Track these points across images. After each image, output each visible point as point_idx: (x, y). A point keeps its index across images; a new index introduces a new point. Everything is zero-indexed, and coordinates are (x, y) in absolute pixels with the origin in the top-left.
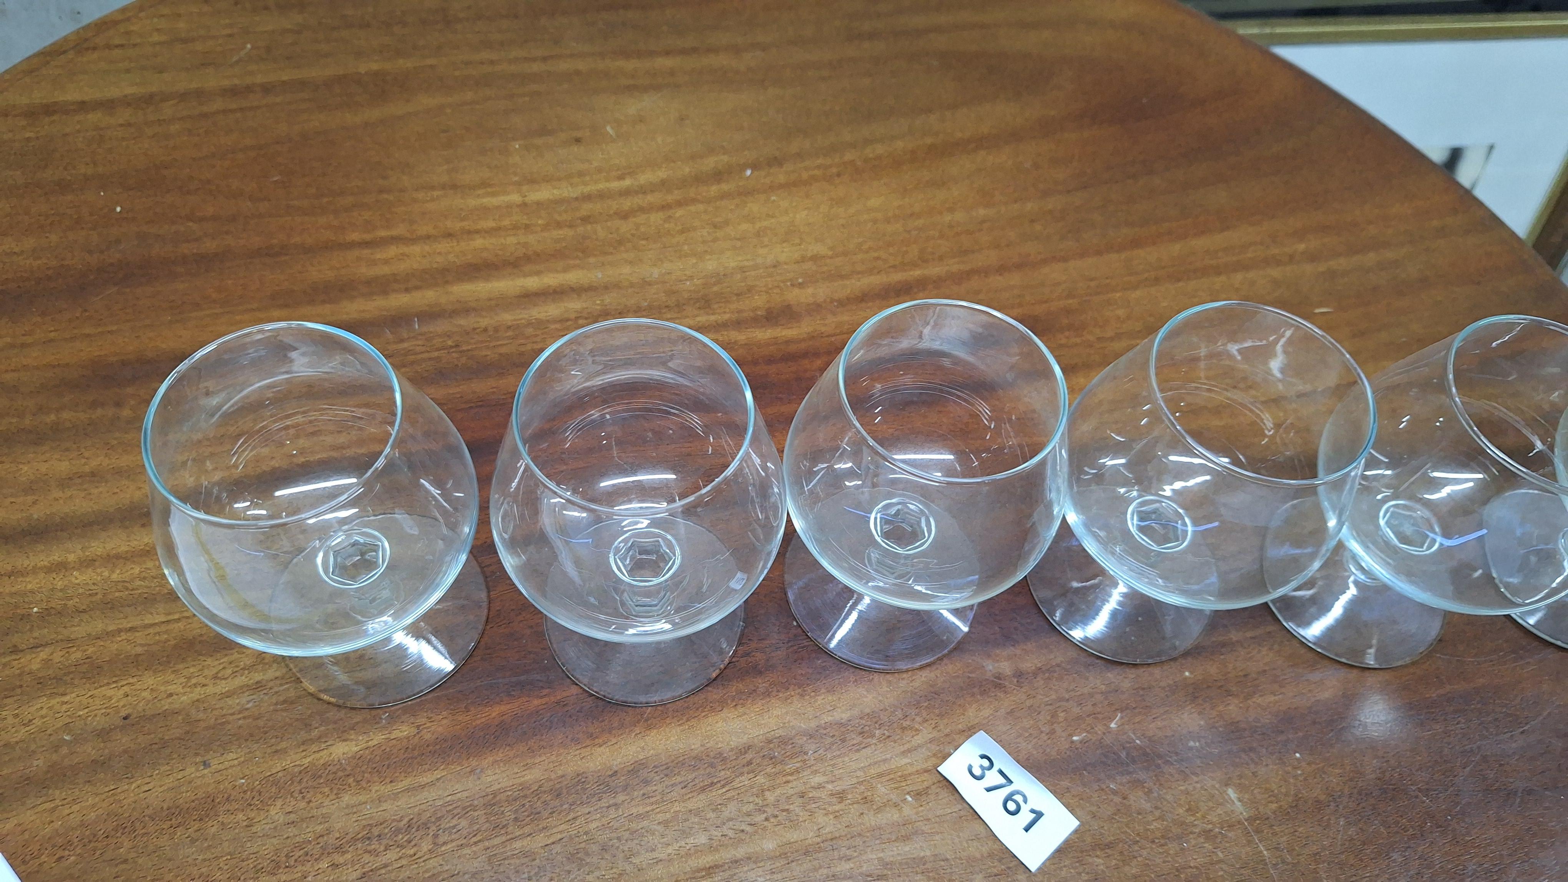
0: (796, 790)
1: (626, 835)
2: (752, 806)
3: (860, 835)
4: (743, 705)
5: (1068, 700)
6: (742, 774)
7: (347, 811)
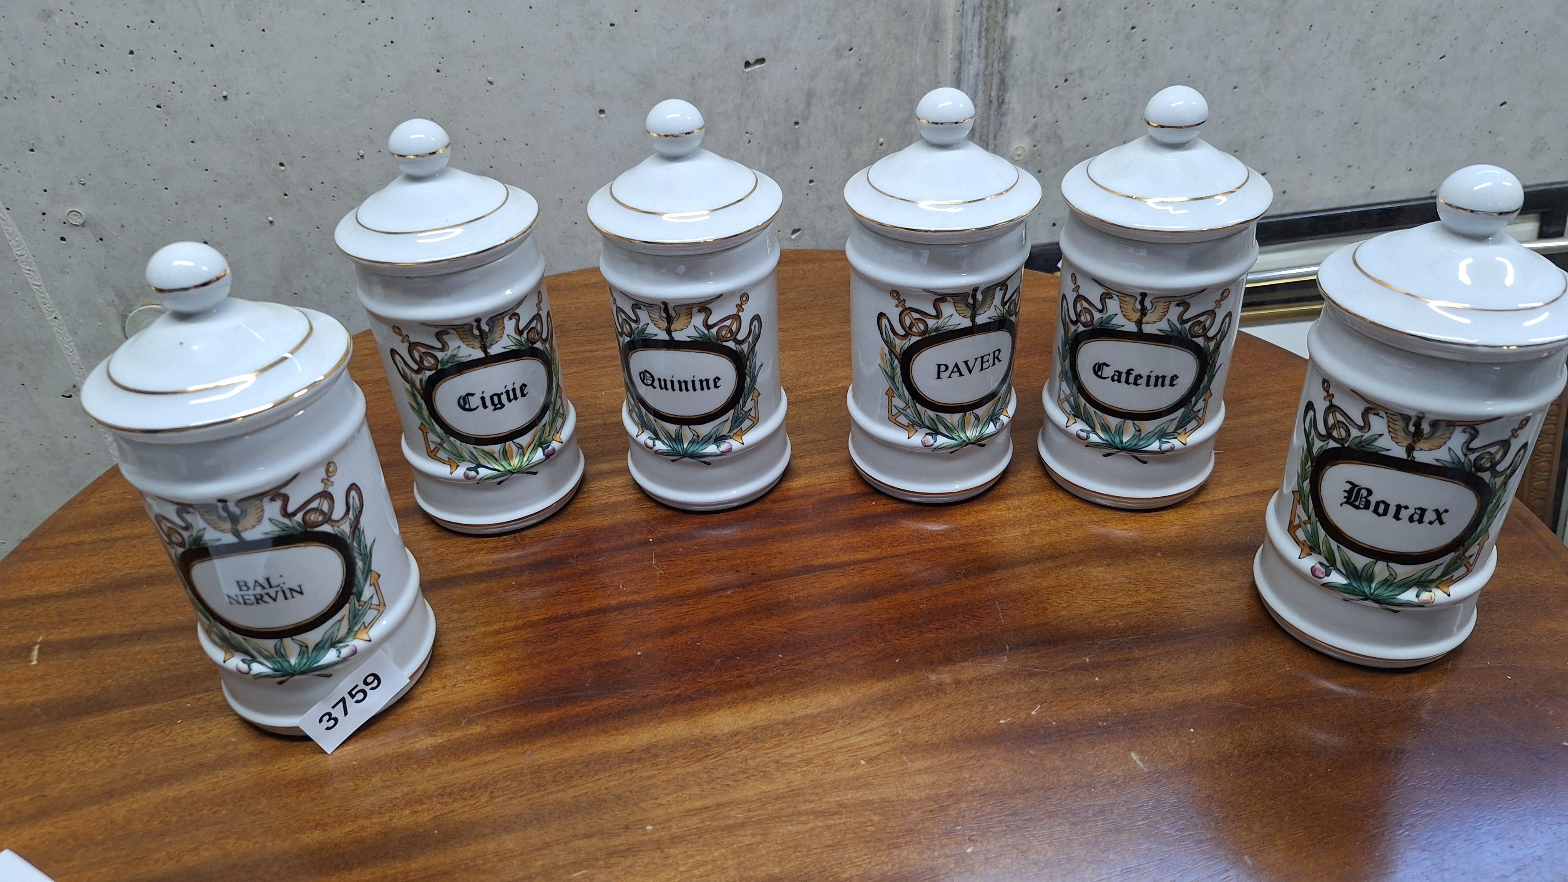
0: (772, 759)
1: (637, 789)
2: (736, 769)
3: (821, 786)
4: (736, 707)
5: (997, 698)
6: (730, 749)
7: (429, 778)
